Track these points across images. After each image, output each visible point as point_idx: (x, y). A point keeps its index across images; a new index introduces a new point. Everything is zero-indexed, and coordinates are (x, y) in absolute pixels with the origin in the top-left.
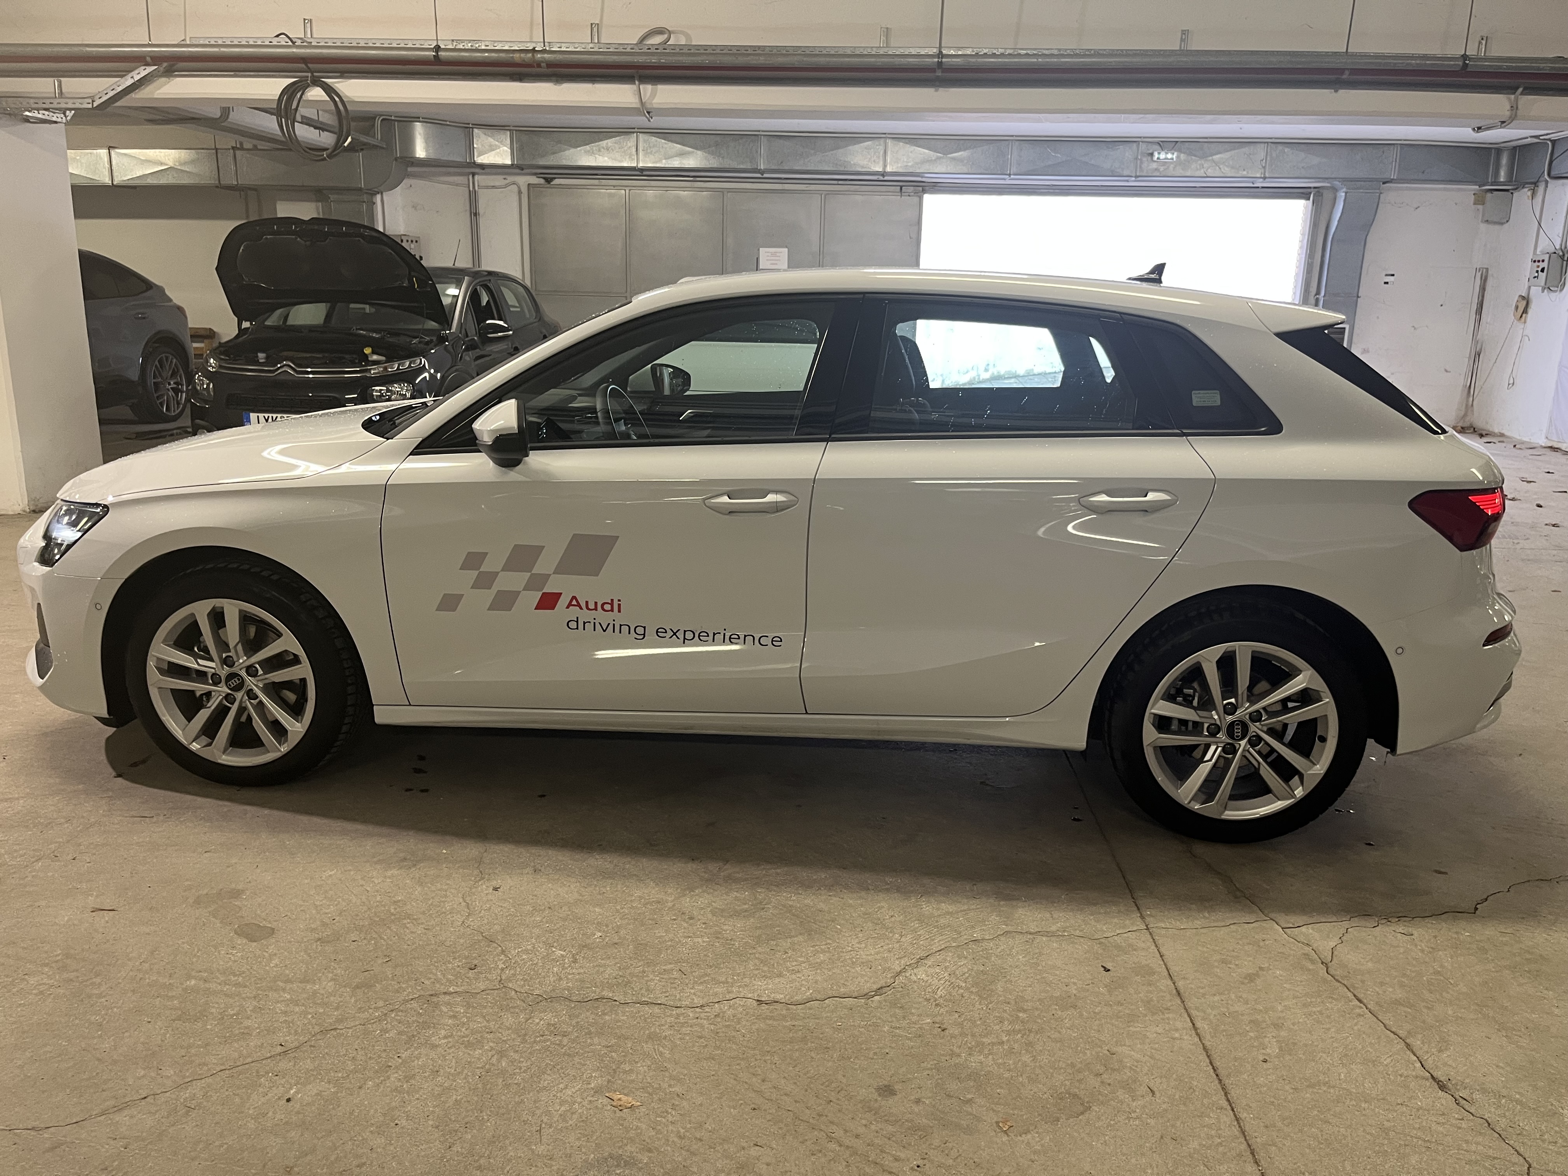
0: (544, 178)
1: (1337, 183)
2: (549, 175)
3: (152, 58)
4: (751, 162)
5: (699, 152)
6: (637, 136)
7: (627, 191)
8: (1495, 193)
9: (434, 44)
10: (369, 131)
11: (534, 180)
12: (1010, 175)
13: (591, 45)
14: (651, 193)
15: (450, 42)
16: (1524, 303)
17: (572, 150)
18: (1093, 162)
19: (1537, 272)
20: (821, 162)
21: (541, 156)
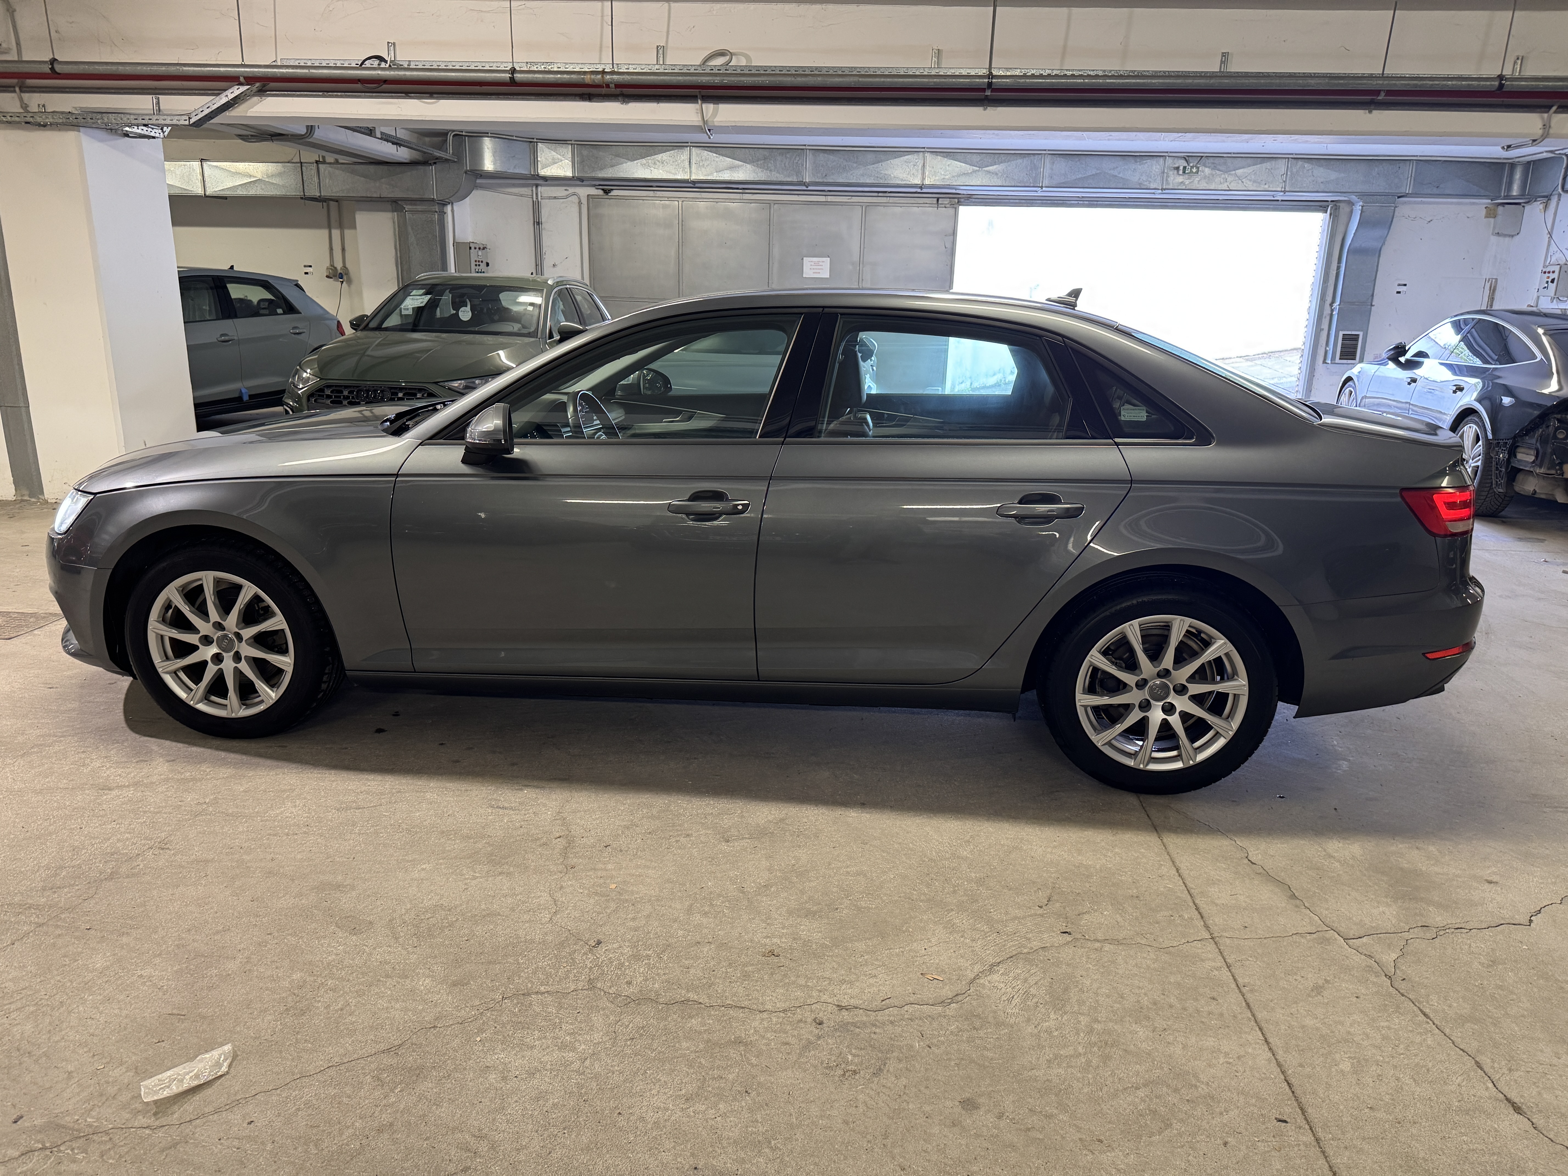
0: (603, 189)
1: (1354, 198)
2: (607, 187)
3: (245, 78)
4: (797, 175)
5: (748, 166)
6: (690, 149)
7: (680, 202)
8: (1507, 206)
9: (510, 66)
10: (442, 146)
11: (593, 191)
12: (1042, 187)
13: (657, 67)
14: (702, 203)
15: (525, 64)
17: (629, 163)
18: (1120, 175)
19: (1547, 282)
20: (862, 175)
21: (601, 169)
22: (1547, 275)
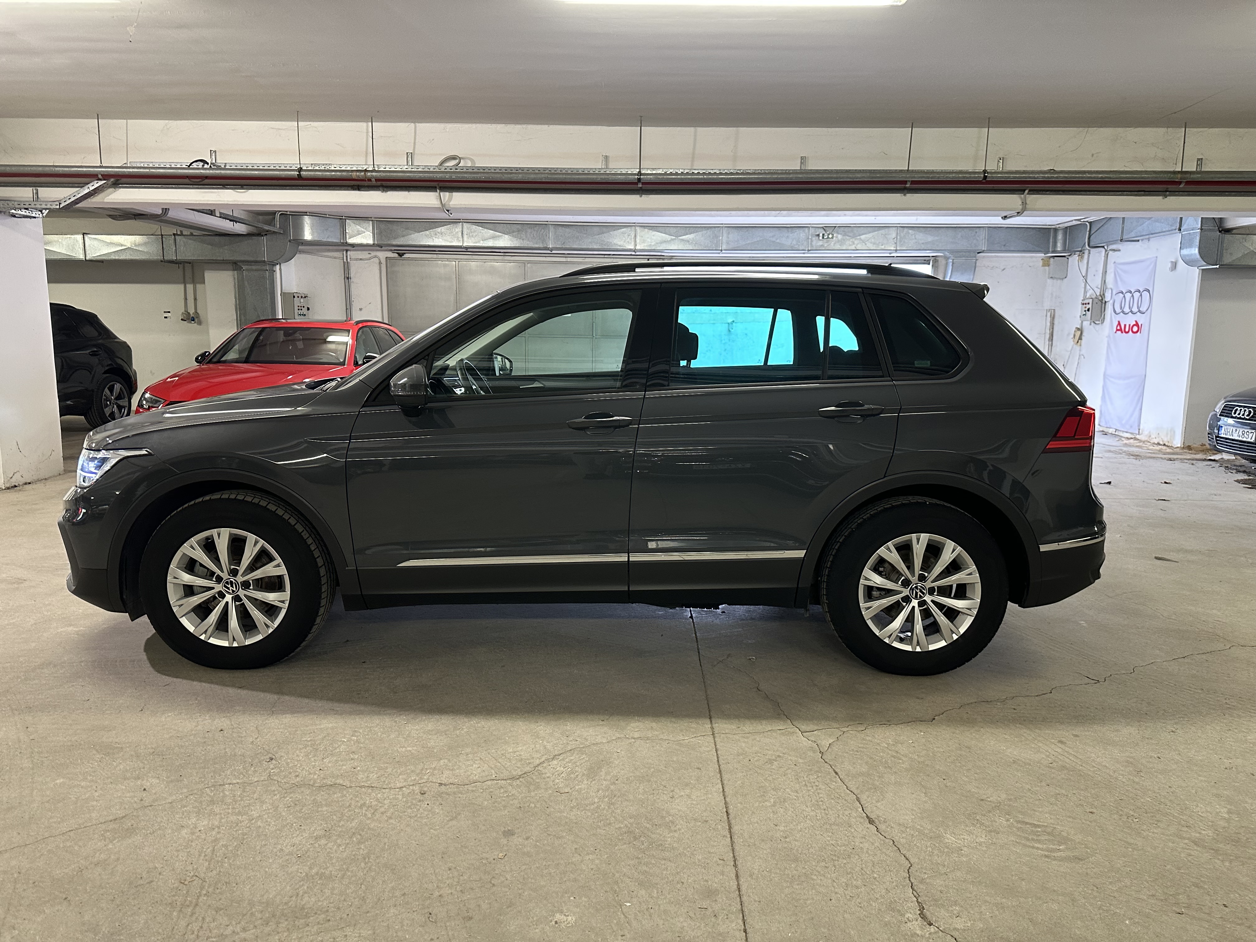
0: (397, 253)
1: (947, 254)
2: (401, 251)
3: (102, 175)
4: (543, 243)
5: (505, 235)
6: (462, 224)
7: (457, 262)
8: (1056, 258)
9: (298, 167)
10: (271, 222)
11: (390, 255)
13: (406, 167)
14: (474, 264)
15: (310, 165)
16: (1079, 333)
17: (417, 234)
18: (778, 241)
19: (1085, 311)
20: (591, 243)
21: (395, 238)
22: (1085, 306)
